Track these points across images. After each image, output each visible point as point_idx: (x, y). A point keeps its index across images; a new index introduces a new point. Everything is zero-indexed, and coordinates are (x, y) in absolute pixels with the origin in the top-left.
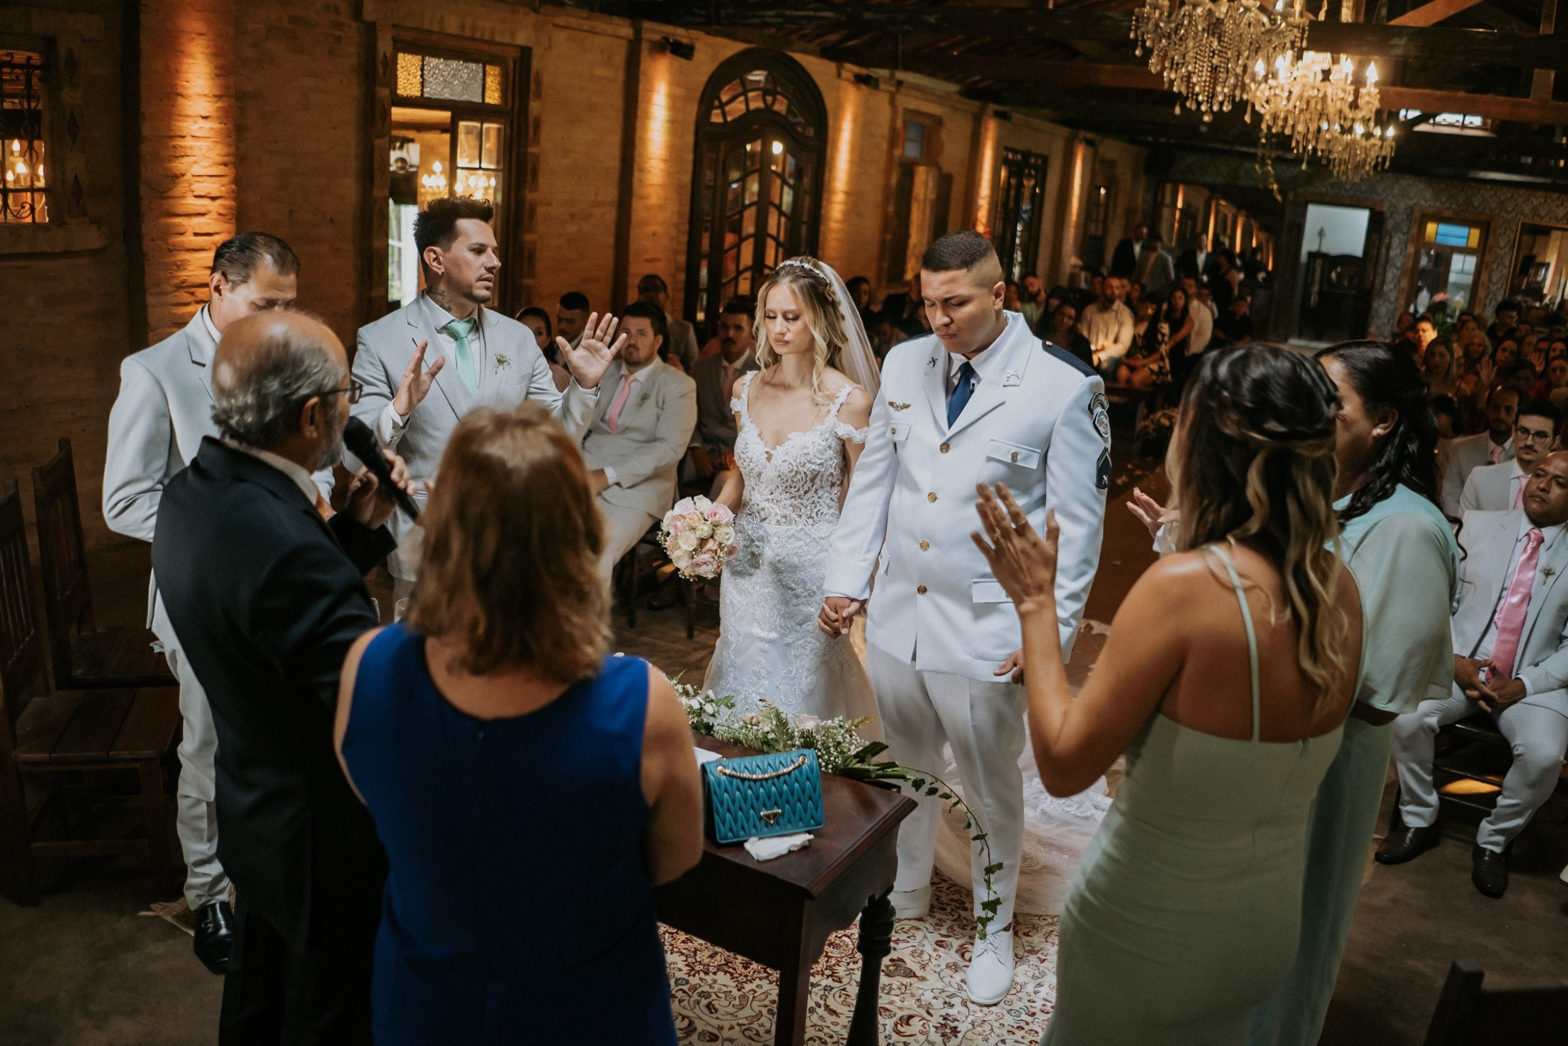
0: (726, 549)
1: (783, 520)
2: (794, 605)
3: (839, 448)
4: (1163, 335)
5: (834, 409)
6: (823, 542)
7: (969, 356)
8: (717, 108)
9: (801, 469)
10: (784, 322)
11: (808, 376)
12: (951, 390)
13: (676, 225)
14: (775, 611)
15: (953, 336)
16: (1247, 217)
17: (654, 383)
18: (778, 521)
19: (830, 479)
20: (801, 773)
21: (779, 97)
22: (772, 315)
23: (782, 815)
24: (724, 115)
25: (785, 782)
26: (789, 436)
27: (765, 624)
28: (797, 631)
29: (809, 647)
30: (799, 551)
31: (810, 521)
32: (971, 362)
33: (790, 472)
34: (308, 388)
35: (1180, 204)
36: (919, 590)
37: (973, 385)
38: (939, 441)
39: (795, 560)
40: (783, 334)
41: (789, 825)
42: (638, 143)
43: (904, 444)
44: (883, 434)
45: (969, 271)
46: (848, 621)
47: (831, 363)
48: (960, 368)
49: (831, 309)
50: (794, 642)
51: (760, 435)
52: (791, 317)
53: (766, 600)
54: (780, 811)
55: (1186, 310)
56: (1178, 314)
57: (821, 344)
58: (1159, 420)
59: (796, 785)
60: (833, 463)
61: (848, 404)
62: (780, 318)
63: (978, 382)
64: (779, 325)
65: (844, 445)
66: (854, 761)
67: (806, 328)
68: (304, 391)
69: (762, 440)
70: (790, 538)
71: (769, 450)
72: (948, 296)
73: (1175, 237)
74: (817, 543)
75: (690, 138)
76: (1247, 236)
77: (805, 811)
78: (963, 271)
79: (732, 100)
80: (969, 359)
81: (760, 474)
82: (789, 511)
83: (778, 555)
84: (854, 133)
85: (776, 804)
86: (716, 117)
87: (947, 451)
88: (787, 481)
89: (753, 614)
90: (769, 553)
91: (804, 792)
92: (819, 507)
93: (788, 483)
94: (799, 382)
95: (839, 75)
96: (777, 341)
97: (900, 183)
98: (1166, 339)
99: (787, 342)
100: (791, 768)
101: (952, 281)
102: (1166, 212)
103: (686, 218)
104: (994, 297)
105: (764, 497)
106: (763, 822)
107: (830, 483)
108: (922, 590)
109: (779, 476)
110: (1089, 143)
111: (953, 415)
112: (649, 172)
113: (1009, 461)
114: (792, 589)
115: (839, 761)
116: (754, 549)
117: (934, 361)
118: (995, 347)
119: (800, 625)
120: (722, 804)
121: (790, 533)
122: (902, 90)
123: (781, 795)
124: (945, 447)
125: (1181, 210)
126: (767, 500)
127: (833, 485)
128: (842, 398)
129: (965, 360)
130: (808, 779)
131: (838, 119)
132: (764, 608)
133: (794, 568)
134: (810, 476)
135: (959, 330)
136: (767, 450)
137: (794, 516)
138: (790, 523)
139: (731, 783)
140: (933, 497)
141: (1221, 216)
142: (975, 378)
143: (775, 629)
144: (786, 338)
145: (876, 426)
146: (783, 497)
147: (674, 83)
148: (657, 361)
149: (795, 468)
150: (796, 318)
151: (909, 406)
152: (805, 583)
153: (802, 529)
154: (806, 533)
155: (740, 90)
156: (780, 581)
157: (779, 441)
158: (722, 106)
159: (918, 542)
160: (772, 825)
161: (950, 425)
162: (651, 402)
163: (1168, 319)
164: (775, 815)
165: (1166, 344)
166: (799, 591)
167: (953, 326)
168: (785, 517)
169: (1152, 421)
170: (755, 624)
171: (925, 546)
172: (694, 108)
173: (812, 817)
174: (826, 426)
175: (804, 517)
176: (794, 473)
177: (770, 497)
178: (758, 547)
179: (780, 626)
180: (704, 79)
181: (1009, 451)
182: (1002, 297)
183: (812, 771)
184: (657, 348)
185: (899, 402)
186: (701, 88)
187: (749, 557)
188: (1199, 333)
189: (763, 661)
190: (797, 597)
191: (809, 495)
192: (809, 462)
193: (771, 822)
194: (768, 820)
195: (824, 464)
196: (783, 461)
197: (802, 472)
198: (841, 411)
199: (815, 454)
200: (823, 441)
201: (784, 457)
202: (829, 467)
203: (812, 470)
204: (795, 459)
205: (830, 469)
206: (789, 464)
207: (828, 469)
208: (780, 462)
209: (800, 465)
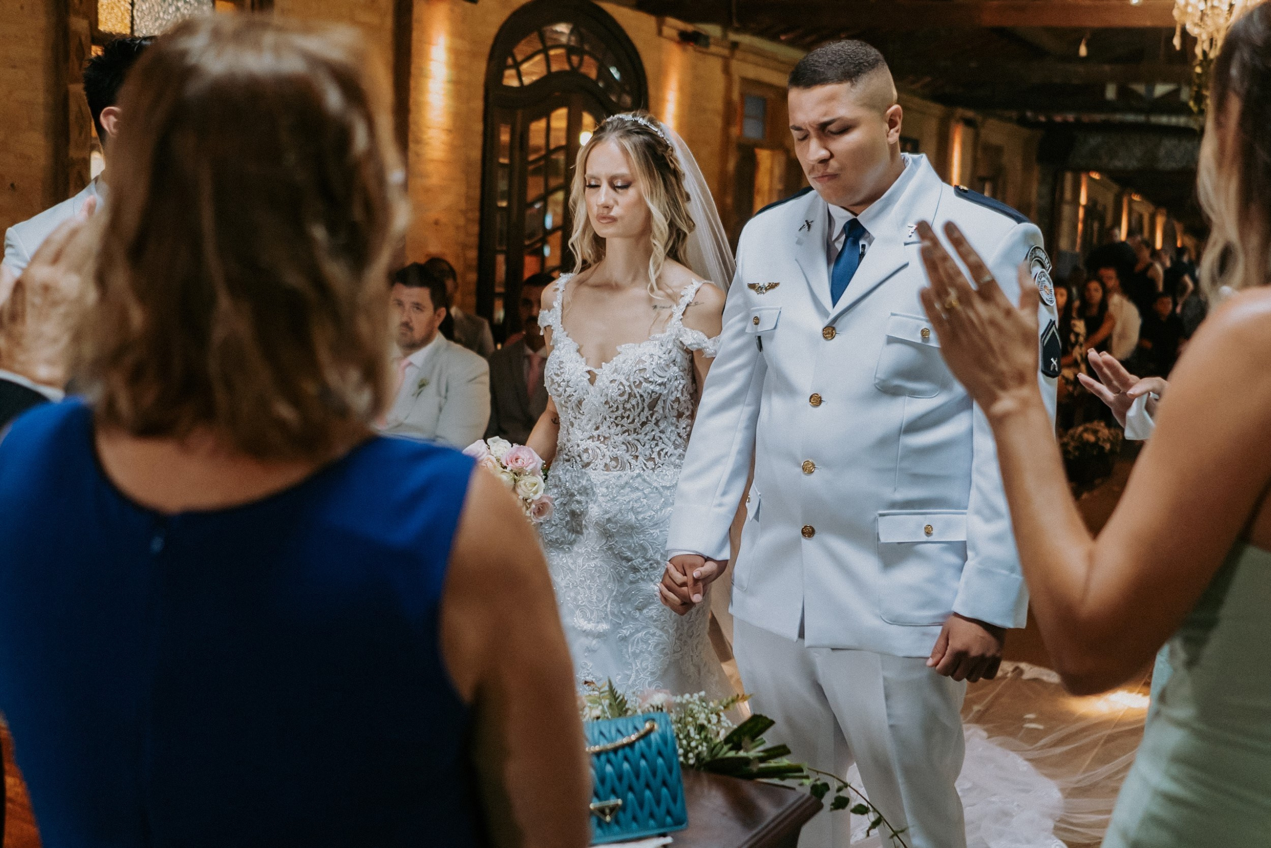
0: (533, 506)
1: (614, 463)
2: (631, 582)
3: (686, 364)
4: (1077, 335)
5: (678, 311)
6: (668, 493)
7: (855, 209)
8: (510, 67)
9: (636, 390)
10: (611, 191)
11: (642, 271)
12: (834, 256)
13: (464, 212)
14: (605, 592)
15: (833, 176)
16: (1168, 216)
17: (434, 367)
18: (606, 464)
19: (676, 406)
20: (649, 745)
21: (586, 58)
22: (593, 183)
23: (623, 808)
24: (519, 76)
25: (626, 758)
26: (619, 349)
27: (592, 613)
28: (636, 619)
29: (653, 641)
30: (636, 505)
31: (650, 464)
32: (858, 218)
33: (621, 395)
35: (1083, 200)
36: (803, 533)
37: (864, 246)
38: (819, 324)
39: (631, 517)
40: (607, 207)
41: (634, 825)
42: (413, 107)
43: (771, 337)
44: (742, 332)
45: (853, 85)
46: (700, 584)
47: (674, 254)
48: (844, 227)
49: (673, 180)
50: (632, 635)
51: (578, 351)
52: (619, 185)
53: (592, 577)
54: (620, 802)
55: (1104, 305)
56: (1094, 311)
57: (660, 221)
58: (1080, 436)
59: (643, 763)
60: (679, 384)
61: (696, 304)
62: (605, 186)
63: (870, 244)
64: (604, 194)
65: (692, 361)
66: (726, 748)
67: (640, 200)
69: (582, 356)
70: (623, 487)
71: (592, 369)
72: (826, 119)
73: (1079, 240)
74: (660, 493)
75: (478, 105)
76: (1169, 236)
77: (658, 803)
78: (846, 86)
79: (528, 58)
80: (856, 215)
81: (580, 403)
82: (621, 452)
83: (606, 512)
84: (681, 104)
85: (614, 792)
86: (511, 81)
87: (833, 337)
88: (617, 408)
89: (575, 599)
90: (594, 511)
91: (654, 774)
92: (661, 446)
93: (619, 413)
94: (630, 279)
95: (660, 33)
96: (601, 218)
97: (739, 168)
98: (1081, 339)
99: (614, 220)
100: (633, 738)
101: (832, 98)
102: (1067, 210)
103: (476, 204)
104: (887, 126)
105: (587, 434)
107: (675, 413)
108: (808, 532)
109: (607, 403)
110: (969, 123)
111: (838, 288)
112: (427, 144)
113: (919, 341)
114: (628, 560)
115: (703, 748)
116: (575, 506)
117: (809, 225)
118: (891, 195)
119: (640, 609)
121: (622, 481)
122: (739, 54)
123: (620, 778)
124: (830, 331)
125: (1085, 207)
126: (591, 437)
127: (680, 415)
128: (689, 295)
129: (850, 216)
130: (660, 754)
131: (661, 87)
132: (590, 588)
133: (631, 529)
134: (647, 401)
135: (842, 168)
136: (589, 368)
137: (627, 457)
138: (623, 468)
140: (816, 400)
141: (1135, 216)
142: (865, 239)
143: (605, 618)
144: (613, 213)
145: (732, 324)
146: (612, 431)
147: (457, 34)
148: (439, 338)
149: (627, 389)
150: (626, 186)
151: (776, 285)
152: (644, 549)
153: (639, 475)
154: (644, 480)
155: (540, 47)
156: (610, 548)
157: (604, 356)
158: (517, 65)
159: (799, 465)
160: (608, 824)
161: (834, 304)
162: (430, 390)
163: (1081, 315)
164: (613, 809)
165: (1081, 345)
166: (637, 561)
167: (833, 163)
168: (615, 459)
169: (1072, 437)
170: (578, 612)
171: (808, 469)
172: (481, 67)
173: (669, 813)
174: (667, 334)
175: (641, 458)
176: (626, 397)
177: (595, 433)
178: (579, 502)
179: (613, 614)
180: (493, 30)
181: (918, 326)
182: (899, 127)
183: (666, 743)
184: (438, 324)
185: (763, 282)
186: (490, 42)
187: (568, 518)
188: (1123, 336)
189: (590, 664)
190: (635, 570)
191: (647, 428)
192: (647, 381)
193: (605, 818)
194: (602, 817)
195: (667, 385)
196: (611, 382)
197: (638, 395)
198: (688, 313)
199: (654, 370)
200: (664, 353)
201: (612, 376)
202: (673, 389)
203: (650, 392)
204: (627, 378)
205: (676, 392)
206: (619, 385)
207: (672, 392)
208: (607, 383)
209: (635, 386)
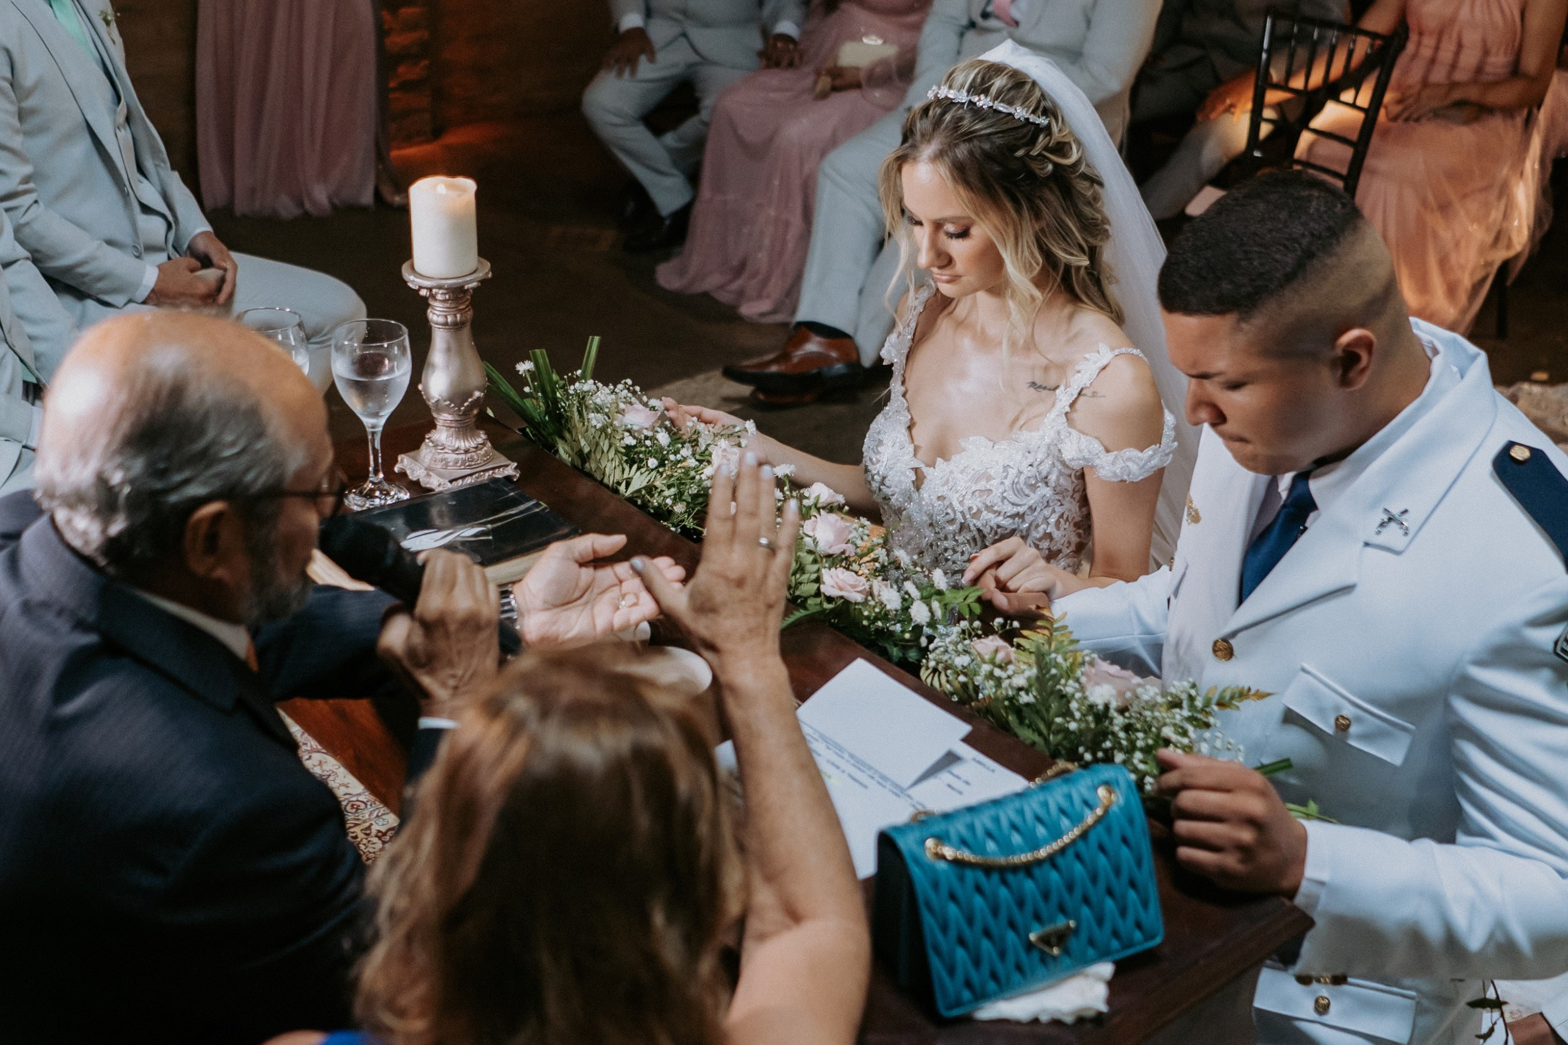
5: (1064, 399)
20: (1109, 830)
23: (1076, 931)
25: (1078, 859)
26: (963, 443)
34: (205, 483)
41: (1091, 951)
45: (1243, 317)
51: (911, 428)
52: (954, 230)
54: (1070, 922)
59: (1101, 859)
68: (195, 490)
69: (911, 440)
77: (1124, 913)
85: (1062, 909)
87: (1227, 659)
91: (1117, 871)
100: (1087, 825)
106: (1036, 955)
113: (1332, 732)
120: (944, 928)
123: (1070, 887)
124: (1224, 647)
128: (1089, 371)
130: (1124, 839)
136: (916, 464)
139: (961, 879)
157: (943, 450)
160: (1055, 957)
161: (1238, 605)
164: (1061, 935)
173: (1136, 921)
174: (1038, 437)
181: (1335, 707)
183: (1131, 821)
192: (989, 508)
193: (1052, 951)
194: (1046, 949)
195: (1026, 517)
196: (939, 498)
197: (973, 528)
198: (1078, 405)
199: (1005, 495)
200: (1031, 465)
201: (941, 489)
202: (1040, 521)
203: (995, 527)
204: (961, 499)
205: (1043, 526)
206: (947, 507)
207: (1038, 526)
208: (934, 498)
209: (970, 514)
